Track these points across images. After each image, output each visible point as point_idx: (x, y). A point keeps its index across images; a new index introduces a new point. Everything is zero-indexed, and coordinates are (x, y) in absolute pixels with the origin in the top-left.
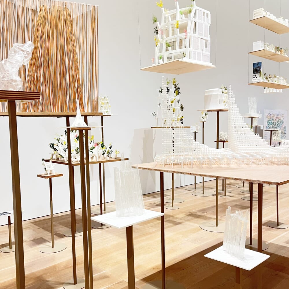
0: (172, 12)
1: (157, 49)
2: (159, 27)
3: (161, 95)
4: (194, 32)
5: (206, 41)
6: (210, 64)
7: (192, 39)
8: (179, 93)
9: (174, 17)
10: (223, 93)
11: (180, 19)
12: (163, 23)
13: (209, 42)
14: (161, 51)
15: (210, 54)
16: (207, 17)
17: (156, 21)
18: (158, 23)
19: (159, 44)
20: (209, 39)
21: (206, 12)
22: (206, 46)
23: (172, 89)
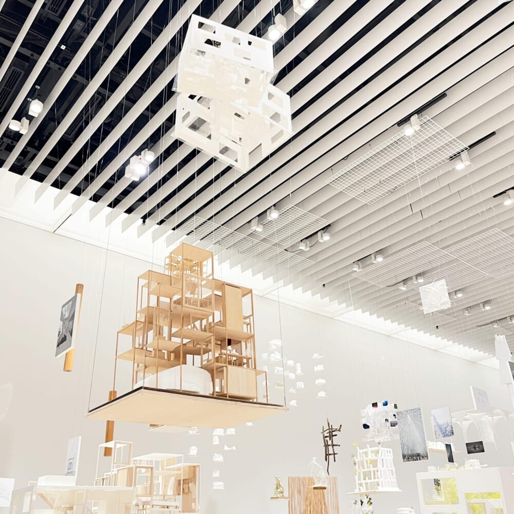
0: (365, 450)
1: (357, 477)
2: (357, 460)
3: (355, 507)
4: (383, 466)
5: (392, 471)
6: (397, 489)
7: (382, 472)
8: (371, 503)
9: (366, 453)
10: (410, 512)
11: (371, 456)
12: (359, 457)
13: (394, 471)
14: (359, 479)
15: (396, 480)
16: (390, 452)
17: (353, 456)
18: (355, 457)
19: (357, 473)
20: (394, 469)
21: (389, 449)
22: (392, 475)
23: (365, 501)
